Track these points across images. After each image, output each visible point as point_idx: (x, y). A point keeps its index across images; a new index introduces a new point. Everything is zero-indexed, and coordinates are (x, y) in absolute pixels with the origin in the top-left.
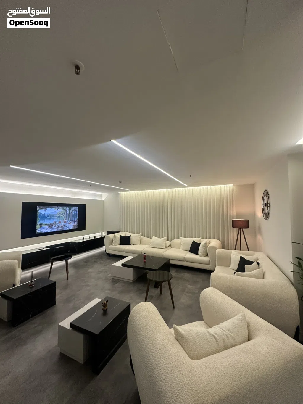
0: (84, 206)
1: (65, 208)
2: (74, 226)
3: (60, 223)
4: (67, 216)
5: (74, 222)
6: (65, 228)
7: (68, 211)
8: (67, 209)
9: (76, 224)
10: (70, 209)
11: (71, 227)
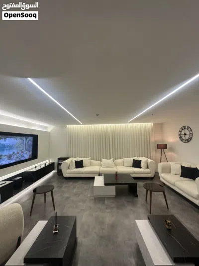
0: (36, 136)
1: (22, 138)
2: (29, 155)
3: (18, 153)
4: (24, 146)
5: (30, 152)
6: (23, 158)
7: (25, 141)
8: (24, 138)
9: (31, 153)
10: (26, 140)
11: (27, 156)
